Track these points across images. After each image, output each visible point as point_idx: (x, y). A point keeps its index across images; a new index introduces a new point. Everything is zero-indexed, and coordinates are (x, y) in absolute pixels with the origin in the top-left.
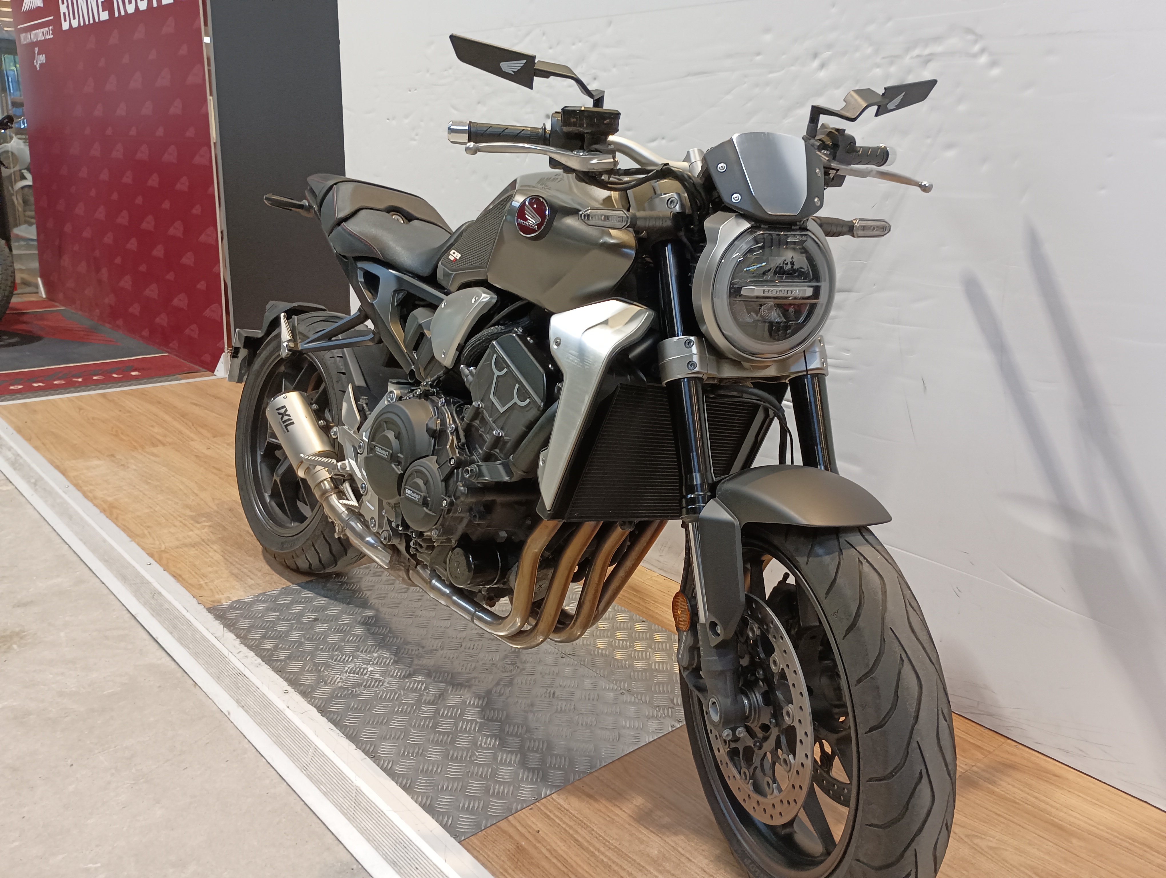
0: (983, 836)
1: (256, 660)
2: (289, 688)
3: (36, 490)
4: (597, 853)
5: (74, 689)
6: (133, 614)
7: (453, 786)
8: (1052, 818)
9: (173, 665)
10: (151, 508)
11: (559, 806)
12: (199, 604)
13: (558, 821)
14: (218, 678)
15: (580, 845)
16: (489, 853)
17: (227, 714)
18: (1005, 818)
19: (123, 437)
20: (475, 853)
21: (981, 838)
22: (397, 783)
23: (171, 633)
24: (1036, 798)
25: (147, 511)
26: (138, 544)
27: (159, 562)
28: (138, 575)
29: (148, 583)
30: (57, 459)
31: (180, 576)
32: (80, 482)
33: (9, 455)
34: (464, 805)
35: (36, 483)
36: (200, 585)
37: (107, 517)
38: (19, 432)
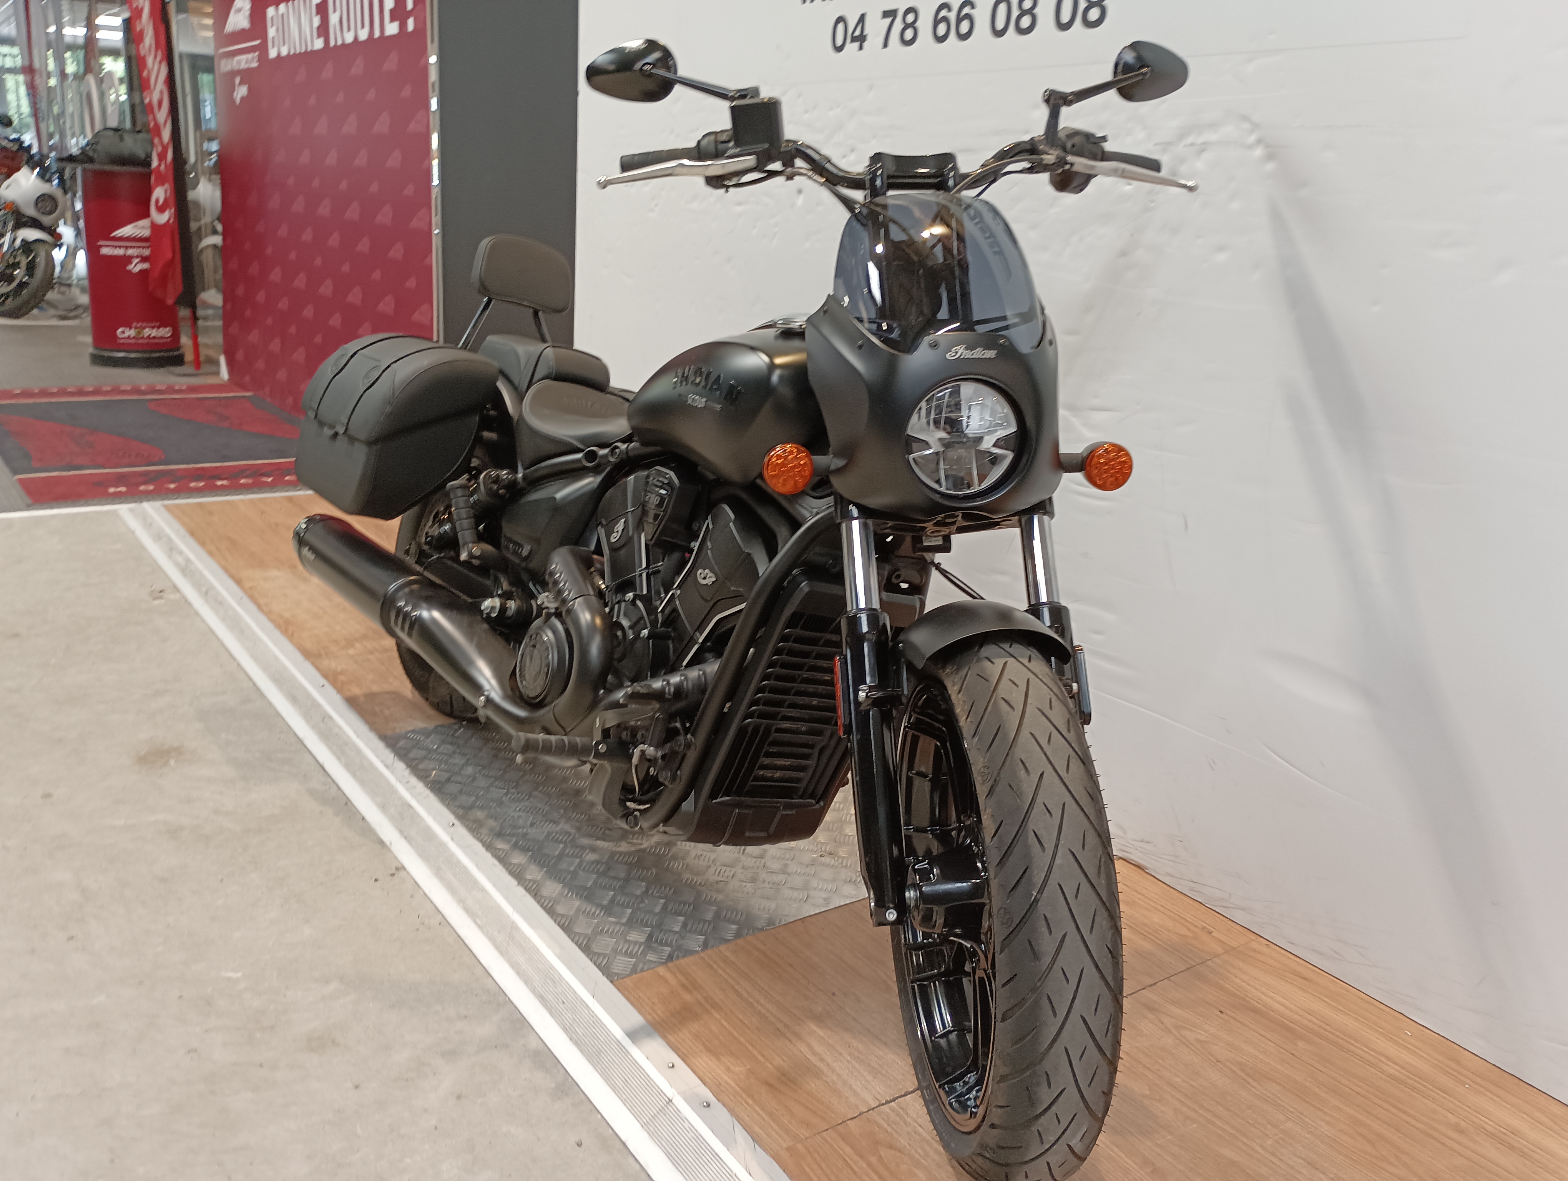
0: (1194, 1029)
2: (457, 822)
3: (207, 601)
4: (756, 1004)
5: (231, 808)
6: (300, 738)
7: (614, 930)
12: (372, 729)
13: (720, 971)
14: (383, 807)
15: (740, 995)
16: (641, 995)
17: (388, 844)
18: (1227, 1015)
20: (626, 993)
22: (555, 922)
23: (339, 758)
25: (325, 629)
26: (314, 664)
27: (333, 684)
28: (309, 696)
29: (319, 706)
30: (232, 567)
31: (355, 700)
32: (256, 593)
33: (180, 559)
34: (622, 948)
35: (207, 592)
36: (375, 712)
37: (282, 632)
38: (193, 535)
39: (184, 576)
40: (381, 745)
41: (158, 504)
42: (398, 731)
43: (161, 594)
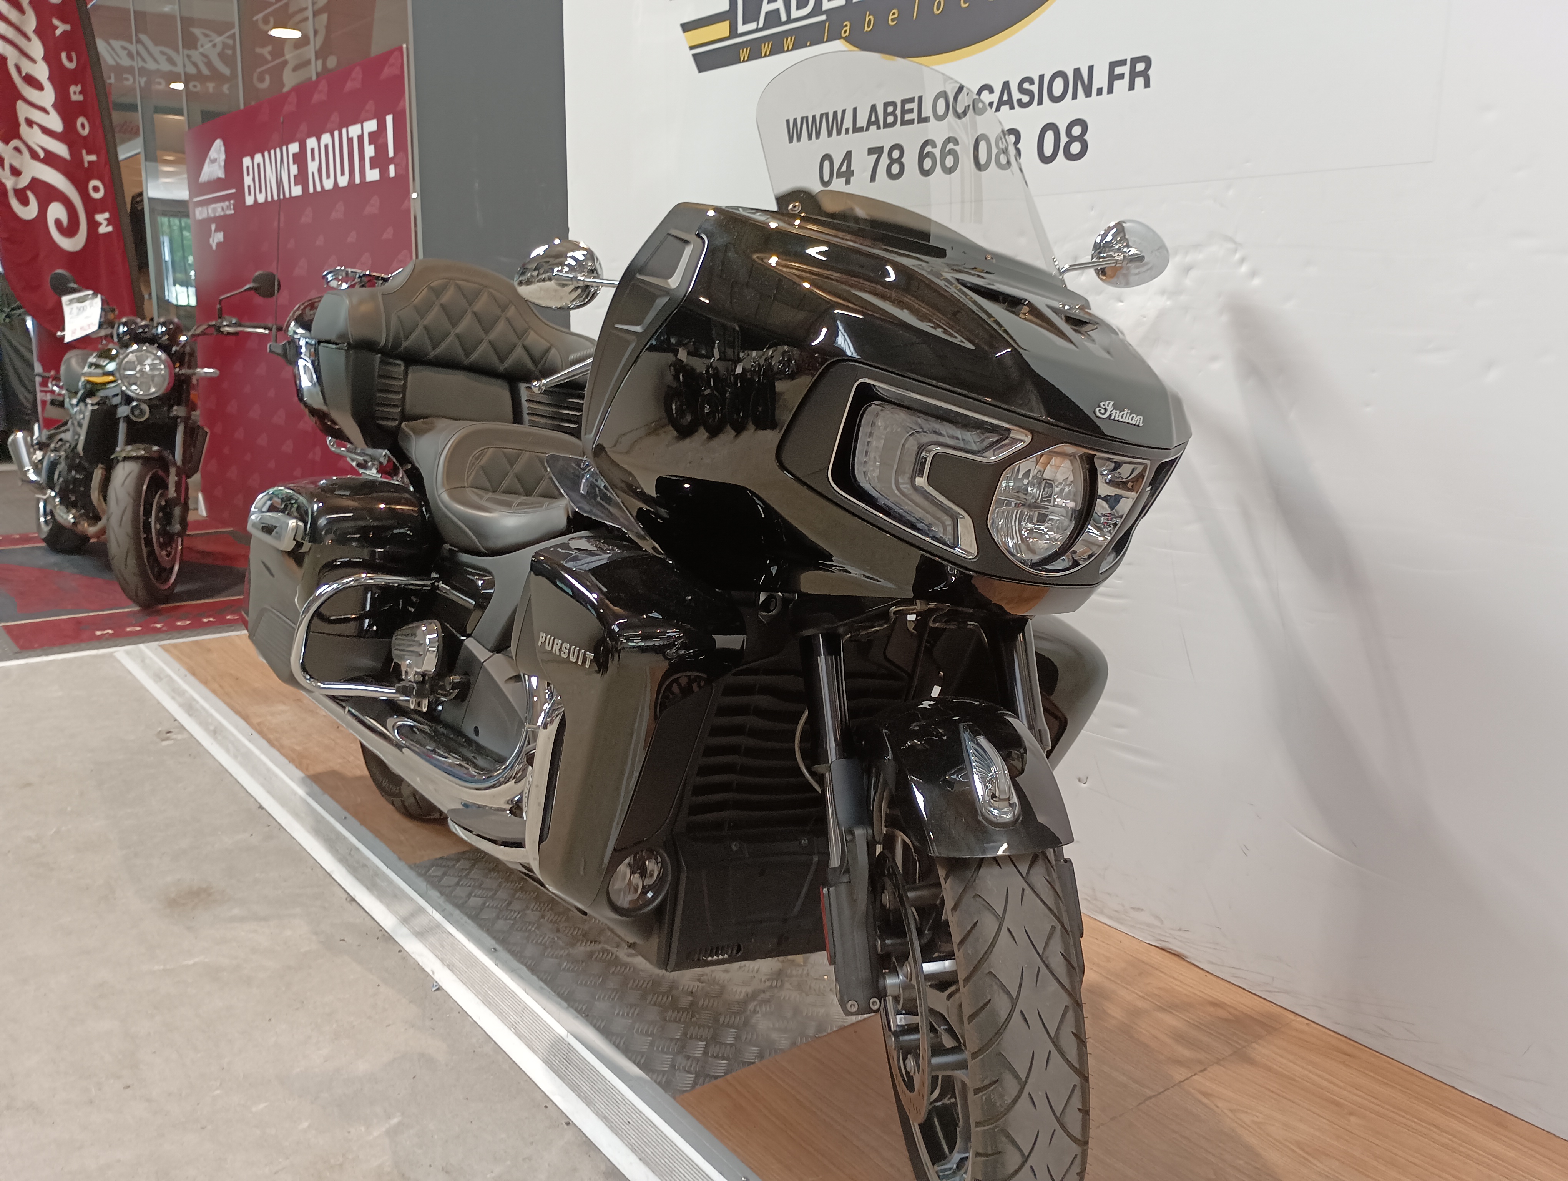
0: (1249, 1111)
1: (461, 918)
2: (498, 947)
3: (215, 739)
4: (819, 1113)
5: (268, 947)
6: (329, 871)
7: (670, 1046)
8: (1332, 1096)
10: (344, 758)
11: (783, 1068)
12: (400, 859)
13: (780, 1082)
15: (802, 1105)
16: (705, 1109)
17: (431, 973)
18: (1279, 1095)
20: (688, 1107)
21: (1247, 1113)
22: (609, 1041)
24: (1319, 1076)
25: (340, 761)
26: (332, 797)
27: (356, 815)
28: (332, 829)
29: (345, 838)
30: (237, 704)
31: (379, 830)
32: (265, 729)
33: (183, 699)
34: (680, 1065)
35: (216, 732)
37: (297, 767)
38: (194, 674)
39: (190, 715)
40: (412, 874)
41: (155, 644)
43: (168, 735)
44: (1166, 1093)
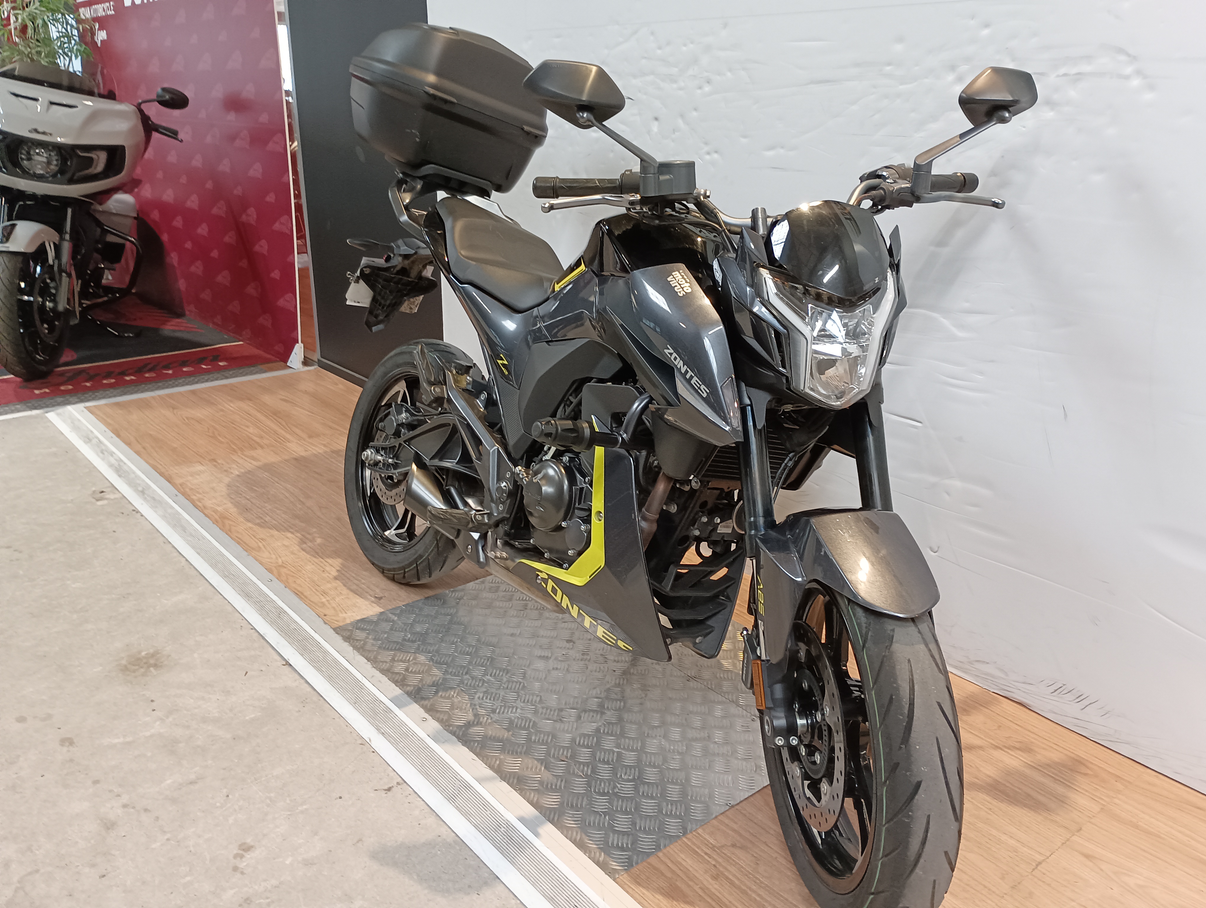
0: (1130, 873)
2: (426, 716)
3: (145, 499)
4: (749, 891)
5: (217, 715)
6: (261, 634)
7: (600, 820)
9: (309, 689)
10: (262, 518)
11: (706, 842)
12: (325, 623)
13: (706, 857)
14: (355, 703)
15: (732, 883)
17: (368, 741)
19: (219, 438)
20: (630, 891)
21: (1128, 875)
22: (545, 817)
23: (302, 655)
26: (256, 559)
27: (279, 578)
28: (259, 591)
30: (161, 465)
31: (302, 593)
32: (187, 490)
33: (112, 460)
34: (613, 840)
35: (144, 493)
36: (322, 603)
37: (220, 529)
38: (118, 436)
39: (120, 476)
40: (338, 639)
41: (81, 406)
42: (348, 621)
43: (103, 494)
44: (1052, 856)
